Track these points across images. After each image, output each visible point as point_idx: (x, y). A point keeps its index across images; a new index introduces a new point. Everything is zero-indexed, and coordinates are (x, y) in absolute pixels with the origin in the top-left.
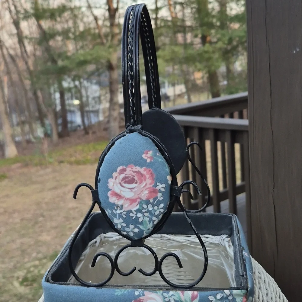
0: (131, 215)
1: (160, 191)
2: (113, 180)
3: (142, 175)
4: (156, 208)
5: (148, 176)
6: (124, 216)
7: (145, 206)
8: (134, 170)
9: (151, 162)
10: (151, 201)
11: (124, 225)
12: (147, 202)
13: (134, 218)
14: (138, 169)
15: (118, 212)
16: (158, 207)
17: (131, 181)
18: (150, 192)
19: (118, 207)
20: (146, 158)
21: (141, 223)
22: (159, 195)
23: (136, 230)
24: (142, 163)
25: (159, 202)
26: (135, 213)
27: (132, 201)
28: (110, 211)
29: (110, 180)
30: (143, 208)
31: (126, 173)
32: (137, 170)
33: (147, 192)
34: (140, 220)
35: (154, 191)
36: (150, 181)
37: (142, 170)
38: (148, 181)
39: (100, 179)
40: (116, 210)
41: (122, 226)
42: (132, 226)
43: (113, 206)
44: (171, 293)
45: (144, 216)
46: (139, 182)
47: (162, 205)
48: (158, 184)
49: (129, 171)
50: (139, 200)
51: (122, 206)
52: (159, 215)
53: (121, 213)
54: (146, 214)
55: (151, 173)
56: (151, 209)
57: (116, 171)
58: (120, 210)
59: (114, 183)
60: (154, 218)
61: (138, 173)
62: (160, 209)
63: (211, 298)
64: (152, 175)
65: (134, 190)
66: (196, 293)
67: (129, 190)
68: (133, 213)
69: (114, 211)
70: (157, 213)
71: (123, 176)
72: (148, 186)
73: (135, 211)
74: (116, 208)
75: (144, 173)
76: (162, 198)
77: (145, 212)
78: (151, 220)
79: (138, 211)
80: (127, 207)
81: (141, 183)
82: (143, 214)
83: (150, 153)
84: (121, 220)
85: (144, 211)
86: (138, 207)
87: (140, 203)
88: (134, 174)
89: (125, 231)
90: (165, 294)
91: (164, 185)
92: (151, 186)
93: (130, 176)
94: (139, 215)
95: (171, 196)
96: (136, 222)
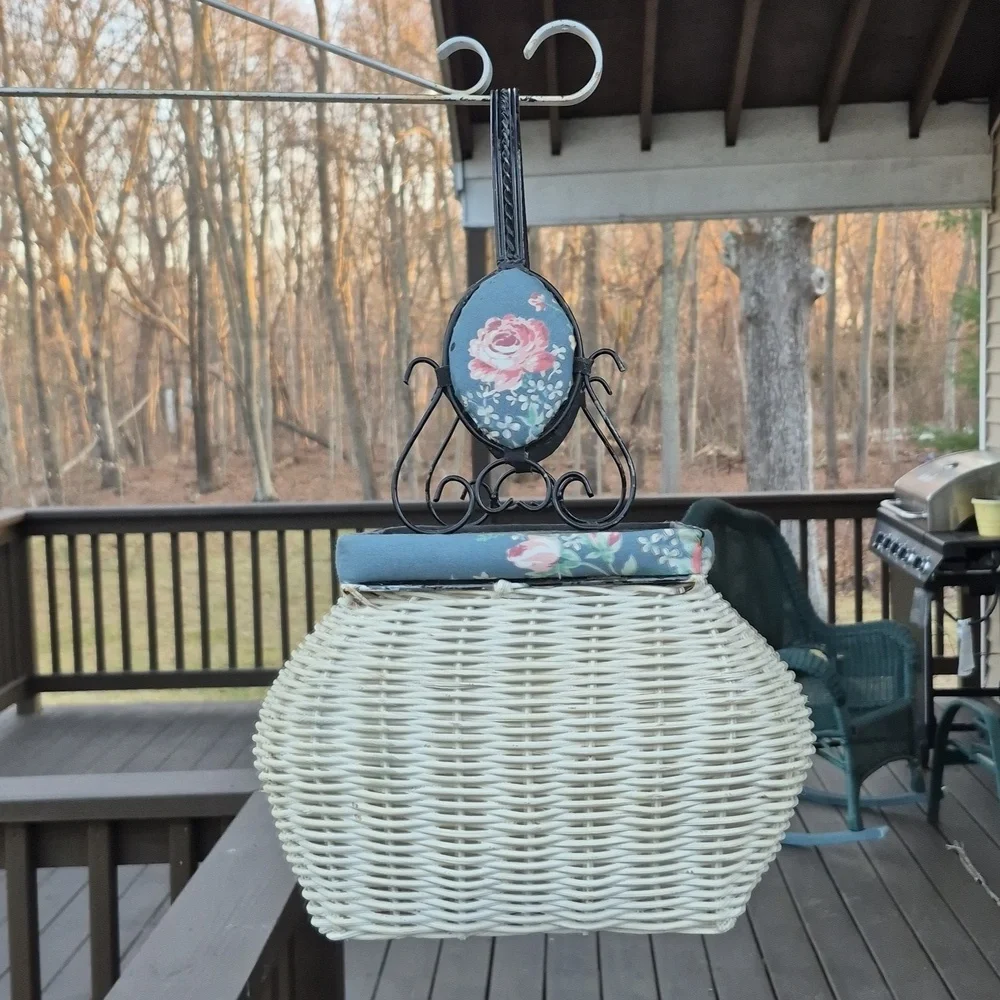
0: (509, 398)
1: (558, 359)
2: (478, 342)
3: (528, 331)
4: (550, 387)
5: (537, 333)
6: (497, 402)
7: (532, 383)
8: (515, 323)
9: (542, 311)
10: (543, 374)
11: (496, 417)
12: (536, 377)
13: (513, 404)
14: (521, 321)
15: (486, 394)
16: (554, 385)
17: (508, 341)
18: (541, 360)
19: (485, 386)
20: (534, 304)
21: (526, 413)
22: (556, 365)
23: (516, 427)
24: (528, 312)
25: (556, 378)
26: (515, 395)
27: (510, 374)
28: (470, 395)
29: (471, 342)
30: (529, 387)
31: (500, 328)
32: (519, 323)
33: (535, 359)
34: (524, 408)
35: (547, 358)
36: (542, 342)
37: (528, 323)
38: (538, 343)
39: (454, 344)
40: (482, 392)
41: (491, 419)
42: (508, 419)
43: (477, 385)
44: (574, 535)
45: (530, 400)
46: (522, 342)
47: (560, 384)
48: (554, 346)
49: (506, 326)
50: (522, 373)
51: (493, 383)
52: (555, 401)
53: (491, 396)
54: (534, 397)
55: (543, 328)
56: (541, 388)
57: (483, 326)
58: (489, 390)
59: (479, 346)
60: (547, 406)
61: (522, 327)
62: (558, 391)
63: (642, 540)
64: (544, 332)
65: (513, 356)
66: (616, 534)
67: (507, 356)
68: (511, 395)
69: (478, 394)
70: (552, 397)
71: (495, 333)
72: (538, 349)
73: (515, 391)
74: (482, 387)
75: (532, 328)
76: (560, 372)
77: (532, 394)
78: (541, 409)
79: (521, 391)
80: (501, 386)
81: (526, 343)
82: (529, 398)
83: (541, 298)
84: (490, 409)
85: (529, 391)
86: (520, 384)
87: (525, 378)
88: (514, 330)
89: (497, 429)
90: (564, 537)
91: (563, 350)
92: (544, 349)
93: (508, 332)
94: (522, 398)
95: (575, 375)
96: (516, 411)
